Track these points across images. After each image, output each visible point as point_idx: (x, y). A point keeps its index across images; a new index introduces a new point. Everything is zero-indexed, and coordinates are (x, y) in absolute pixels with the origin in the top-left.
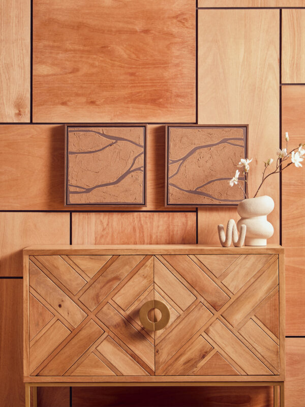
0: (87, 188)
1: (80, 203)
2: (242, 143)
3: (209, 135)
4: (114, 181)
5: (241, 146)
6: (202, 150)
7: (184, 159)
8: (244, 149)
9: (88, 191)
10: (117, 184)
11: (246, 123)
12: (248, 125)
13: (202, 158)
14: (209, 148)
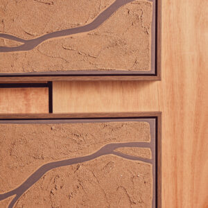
0: (27, 38)
1: (10, 73)
2: (149, 153)
3: (75, 138)
4: (89, 22)
5: (146, 160)
6: (58, 171)
7: (20, 191)
8: (152, 167)
9: (30, 45)
10: (95, 31)
11: (156, 110)
12: (160, 113)
13: (58, 187)
14: (75, 166)
